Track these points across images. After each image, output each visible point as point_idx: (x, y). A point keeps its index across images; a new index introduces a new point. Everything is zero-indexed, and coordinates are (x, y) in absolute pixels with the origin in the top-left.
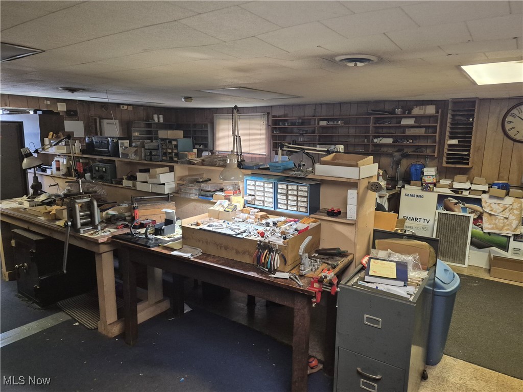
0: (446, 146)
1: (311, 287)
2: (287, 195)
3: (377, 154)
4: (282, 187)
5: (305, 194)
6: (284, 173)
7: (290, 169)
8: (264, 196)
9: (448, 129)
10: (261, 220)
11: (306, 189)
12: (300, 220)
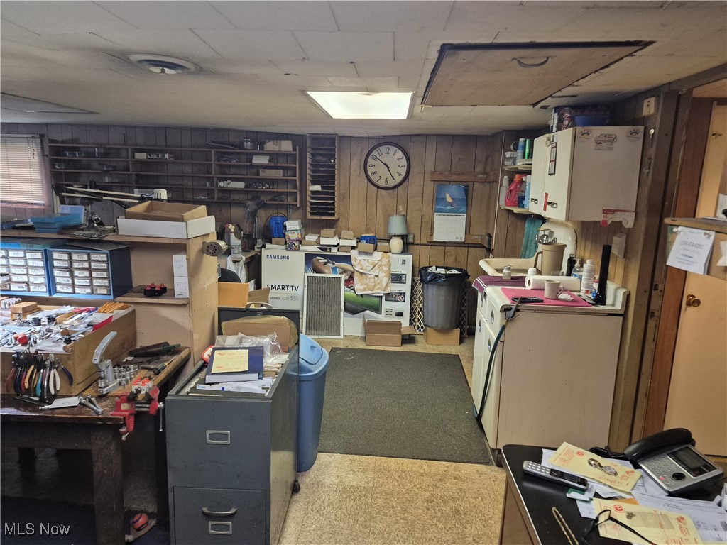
0: (309, 194)
1: (116, 411)
2: (71, 270)
3: (226, 203)
4: (59, 257)
5: (104, 266)
6: (62, 234)
7: (76, 227)
8: (27, 274)
9: (309, 172)
10: (25, 316)
11: (104, 257)
12: (99, 308)
